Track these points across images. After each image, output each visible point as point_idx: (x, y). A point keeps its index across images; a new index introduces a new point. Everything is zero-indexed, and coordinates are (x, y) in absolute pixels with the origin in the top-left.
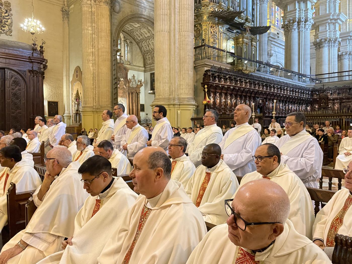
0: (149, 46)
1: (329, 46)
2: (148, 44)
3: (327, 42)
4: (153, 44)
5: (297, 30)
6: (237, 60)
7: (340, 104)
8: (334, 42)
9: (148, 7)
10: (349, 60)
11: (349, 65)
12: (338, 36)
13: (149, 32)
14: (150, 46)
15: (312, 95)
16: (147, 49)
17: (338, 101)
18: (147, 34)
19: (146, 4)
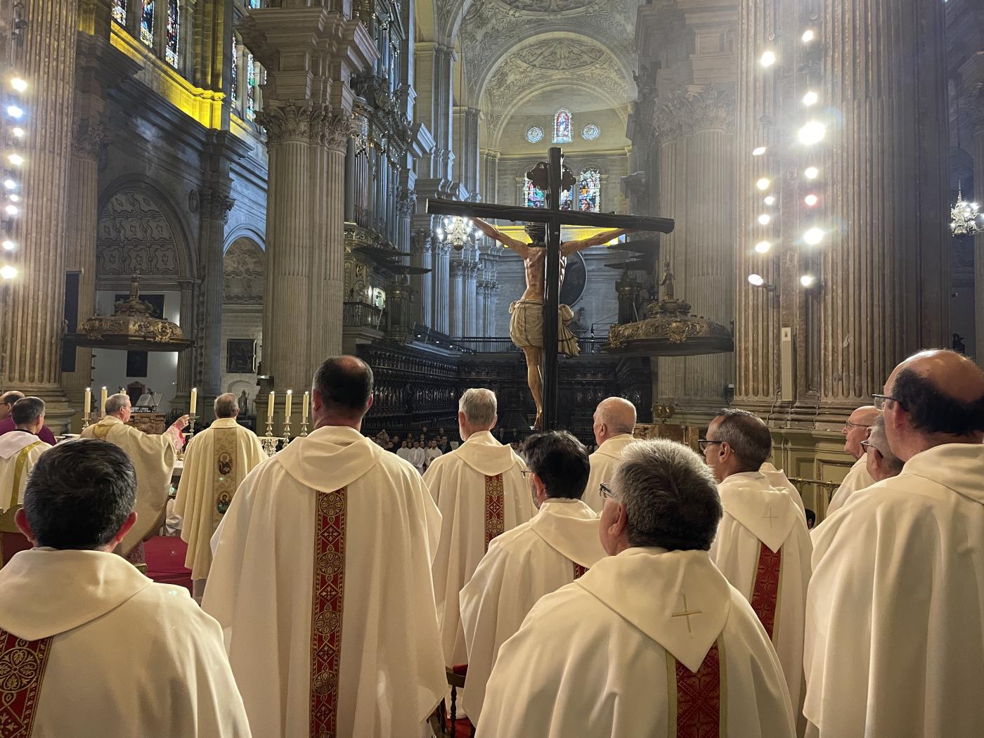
0: (119, 232)
1: (464, 276)
2: (118, 225)
3: (461, 267)
4: (133, 229)
5: (430, 252)
6: (392, 324)
7: (500, 391)
8: (472, 270)
9: (156, 160)
10: (485, 298)
11: (485, 305)
12: (477, 260)
13: (133, 205)
14: (123, 232)
15: (458, 372)
16: (109, 235)
17: (497, 385)
18: (122, 206)
19: (152, 153)
